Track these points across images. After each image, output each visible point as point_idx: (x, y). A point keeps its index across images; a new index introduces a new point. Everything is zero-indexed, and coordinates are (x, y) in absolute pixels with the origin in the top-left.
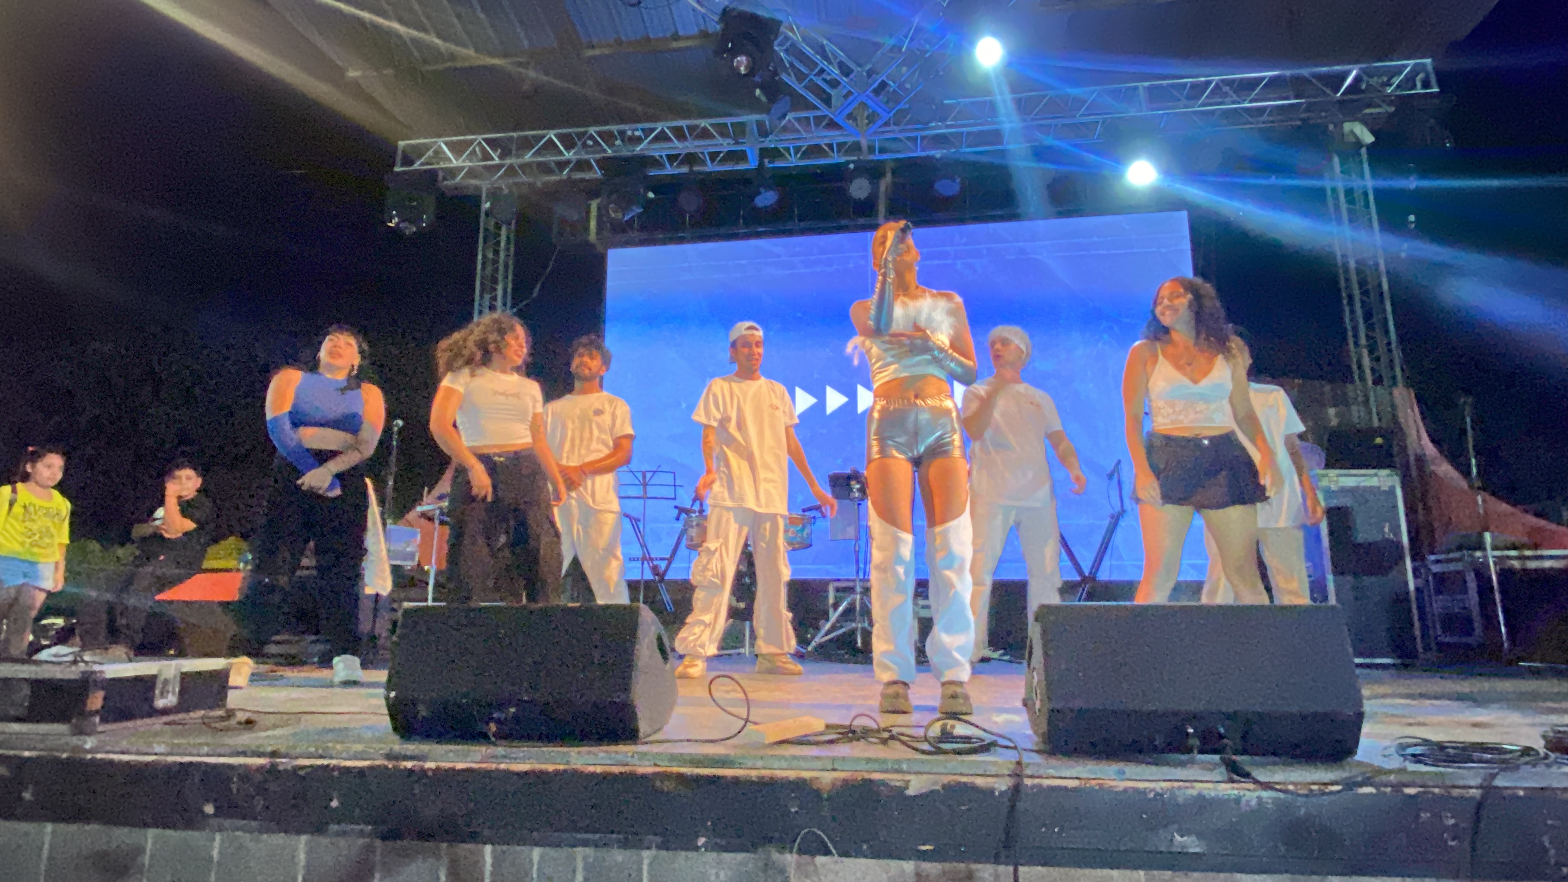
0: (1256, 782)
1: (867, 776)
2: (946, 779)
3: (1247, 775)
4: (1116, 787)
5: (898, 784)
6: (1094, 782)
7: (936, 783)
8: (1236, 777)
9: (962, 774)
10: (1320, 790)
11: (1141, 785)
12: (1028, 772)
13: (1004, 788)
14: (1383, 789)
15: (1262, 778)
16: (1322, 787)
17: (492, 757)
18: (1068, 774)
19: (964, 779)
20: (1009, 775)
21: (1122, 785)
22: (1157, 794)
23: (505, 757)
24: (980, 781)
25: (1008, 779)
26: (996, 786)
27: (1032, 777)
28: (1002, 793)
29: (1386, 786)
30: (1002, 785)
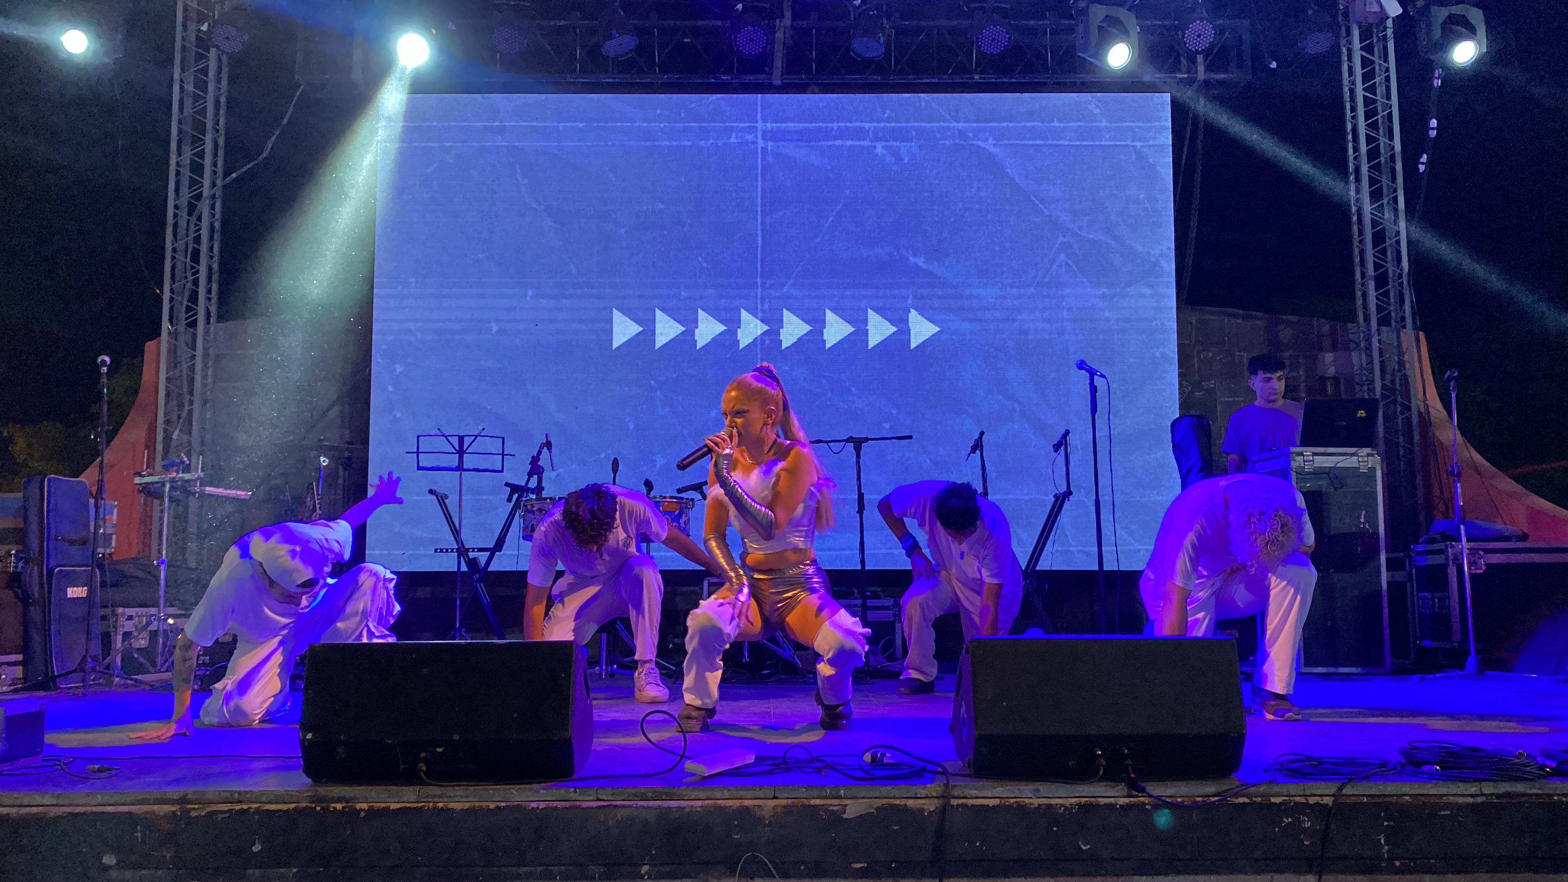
0: (1150, 796)
1: (806, 802)
2: (879, 803)
3: (1143, 790)
4: (1031, 804)
5: (837, 808)
6: (1012, 801)
7: (871, 806)
8: (1135, 793)
9: (894, 798)
10: (1203, 801)
11: (1054, 802)
12: (956, 794)
13: (932, 809)
14: (1254, 799)
15: (1156, 793)
16: (1205, 799)
17: (426, 797)
18: (990, 795)
19: (897, 802)
20: (936, 797)
21: (1036, 802)
22: (1066, 808)
23: (440, 796)
24: (910, 803)
25: (936, 801)
26: (926, 807)
27: (959, 798)
28: (930, 812)
29: (1256, 797)
30: (931, 806)
